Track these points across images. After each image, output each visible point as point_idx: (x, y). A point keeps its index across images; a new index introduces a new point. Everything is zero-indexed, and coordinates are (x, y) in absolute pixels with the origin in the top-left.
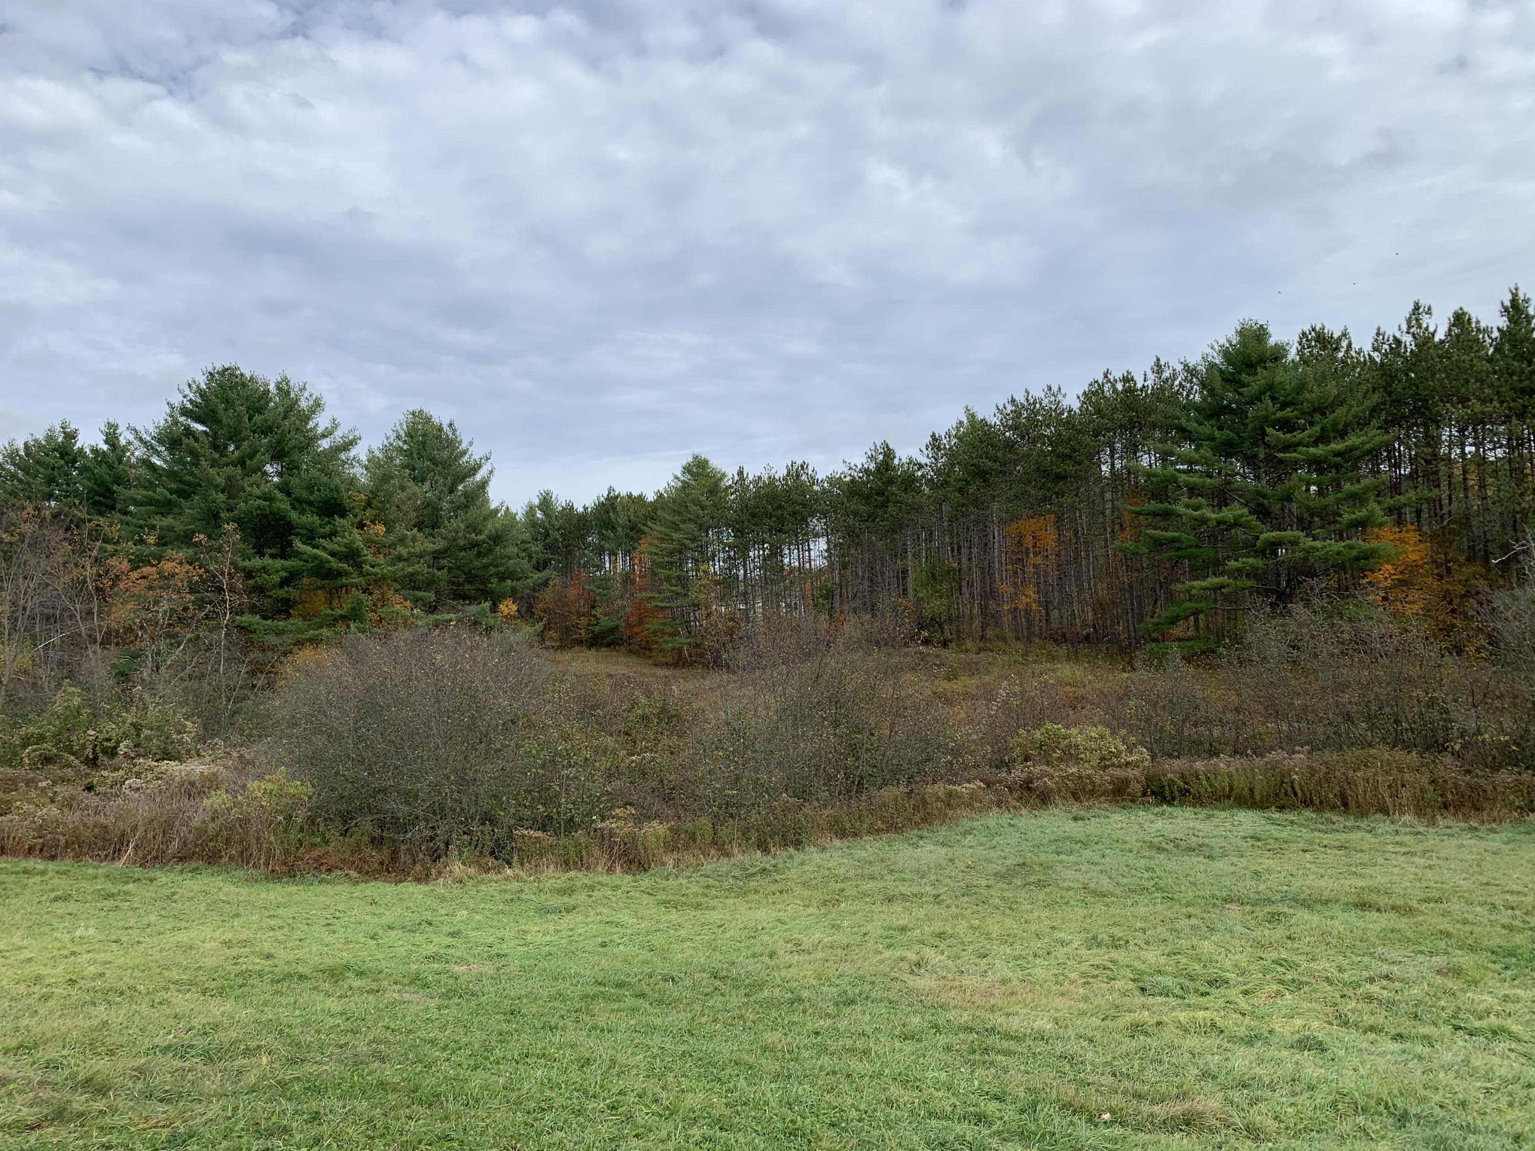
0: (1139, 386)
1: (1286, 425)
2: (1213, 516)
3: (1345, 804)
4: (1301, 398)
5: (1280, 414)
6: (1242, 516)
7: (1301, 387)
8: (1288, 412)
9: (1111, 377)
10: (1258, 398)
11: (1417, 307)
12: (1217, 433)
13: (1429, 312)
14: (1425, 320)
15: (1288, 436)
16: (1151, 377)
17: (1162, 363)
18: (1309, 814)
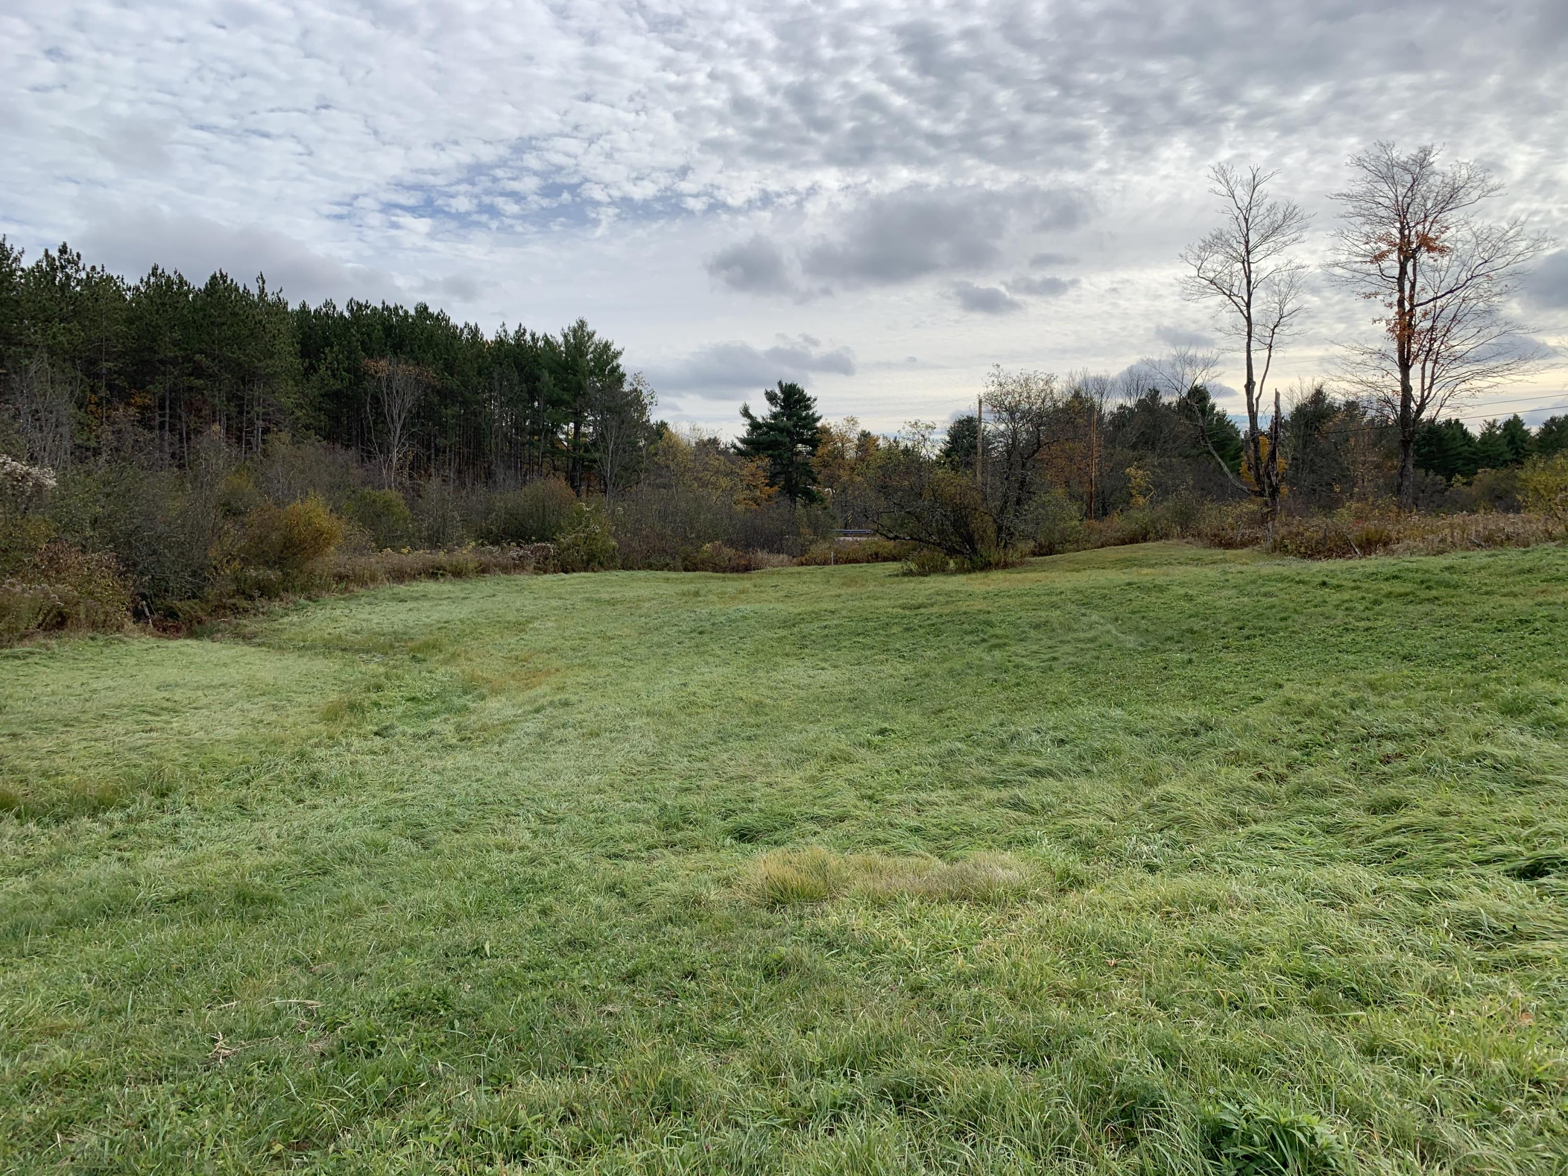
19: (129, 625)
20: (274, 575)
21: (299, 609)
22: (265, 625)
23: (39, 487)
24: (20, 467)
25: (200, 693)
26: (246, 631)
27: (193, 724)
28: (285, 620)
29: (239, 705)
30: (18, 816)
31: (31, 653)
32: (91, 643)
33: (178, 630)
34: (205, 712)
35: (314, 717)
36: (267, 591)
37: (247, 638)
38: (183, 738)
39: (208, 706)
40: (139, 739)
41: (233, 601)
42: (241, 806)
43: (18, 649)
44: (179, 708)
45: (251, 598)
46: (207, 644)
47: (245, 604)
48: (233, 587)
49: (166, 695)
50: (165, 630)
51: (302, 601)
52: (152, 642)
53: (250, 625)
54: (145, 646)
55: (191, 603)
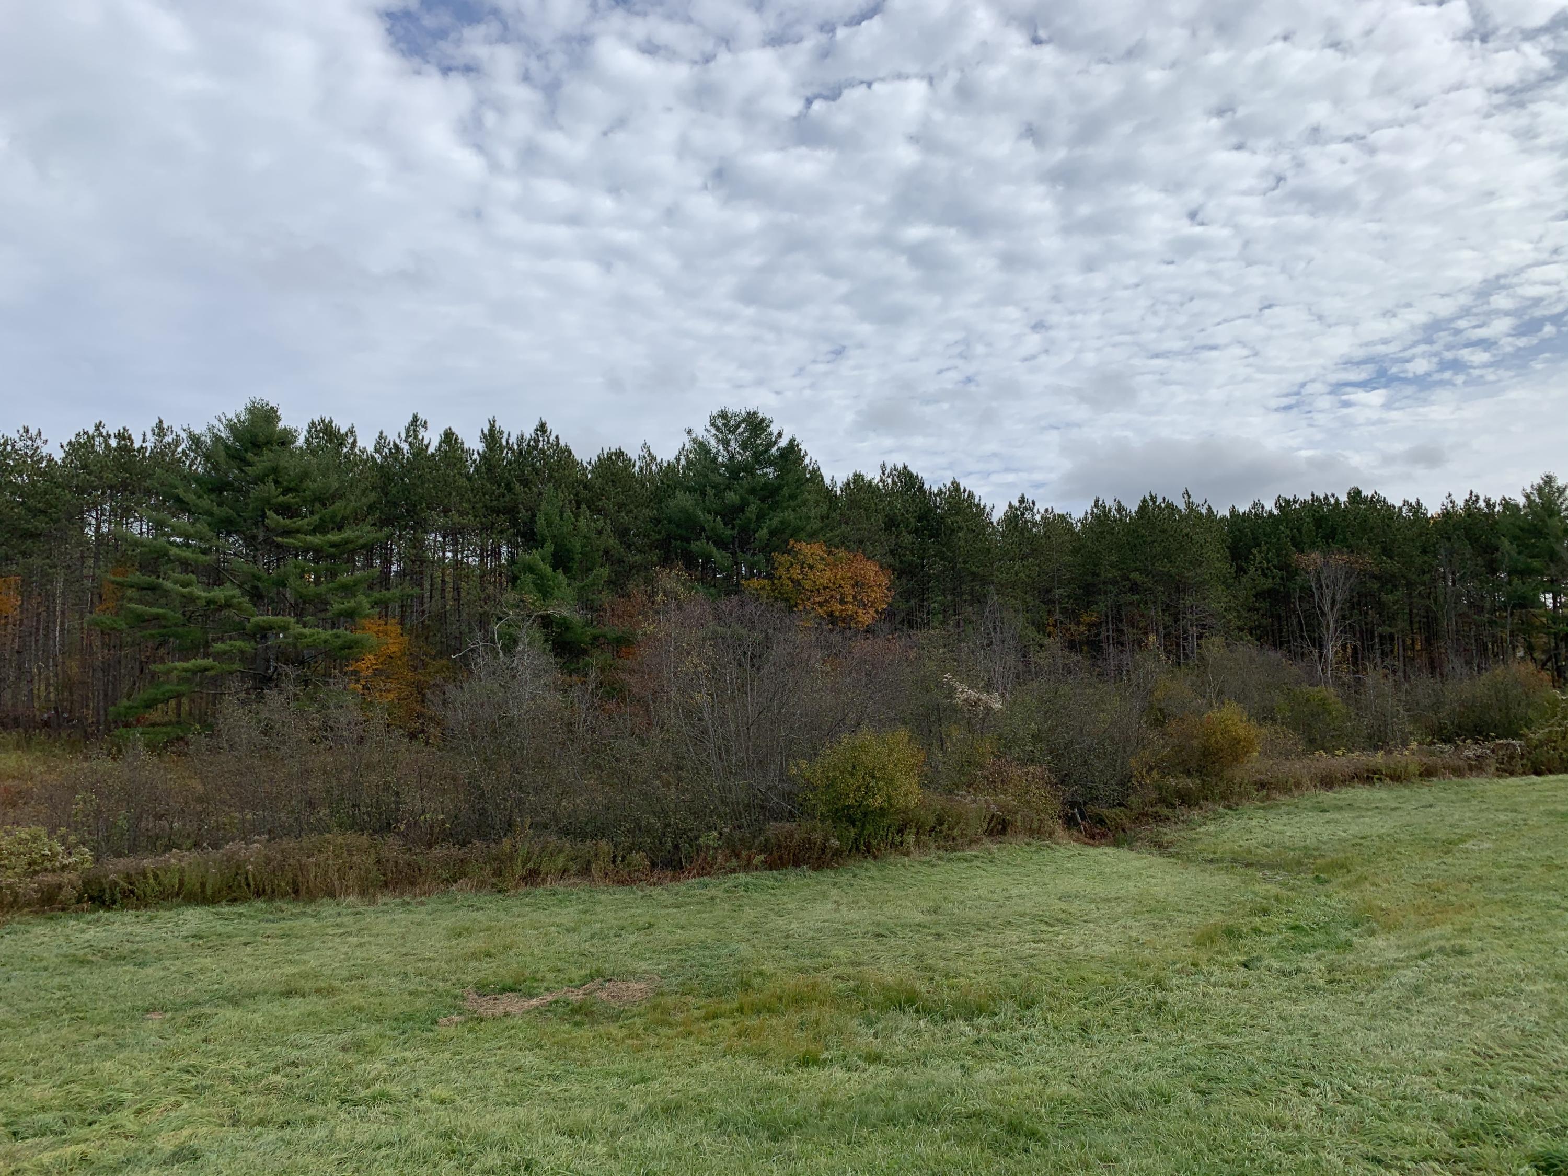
0: (137, 445)
1: (285, 510)
2: (203, 594)
3: (296, 892)
4: (304, 486)
5: (281, 498)
6: (233, 597)
7: (305, 475)
8: (289, 498)
9: (104, 432)
10: (260, 479)
11: (415, 419)
12: (216, 509)
13: (425, 425)
14: (422, 433)
15: (288, 521)
16: (151, 439)
17: (165, 426)
18: (260, 904)
19: (1059, 832)
20: (1192, 783)
21: (1218, 817)
22: (1182, 833)
23: (988, 709)
24: (973, 694)
25: (1093, 906)
26: (1165, 839)
27: (1075, 938)
28: (1202, 830)
29: (1122, 922)
30: (917, 1011)
31: (976, 857)
32: (1027, 848)
33: (1104, 836)
34: (1091, 925)
35: (1189, 939)
36: (1187, 799)
37: (1160, 846)
38: (1064, 951)
39: (1095, 921)
40: (1027, 949)
41: (1154, 809)
42: (1084, 1028)
43: (967, 853)
44: (1071, 920)
45: (1173, 806)
46: (1125, 853)
47: (1166, 811)
48: (1155, 795)
49: (1064, 906)
50: (1093, 837)
51: (1221, 810)
52: (1075, 847)
53: (1170, 833)
54: (1069, 853)
55: (1117, 810)
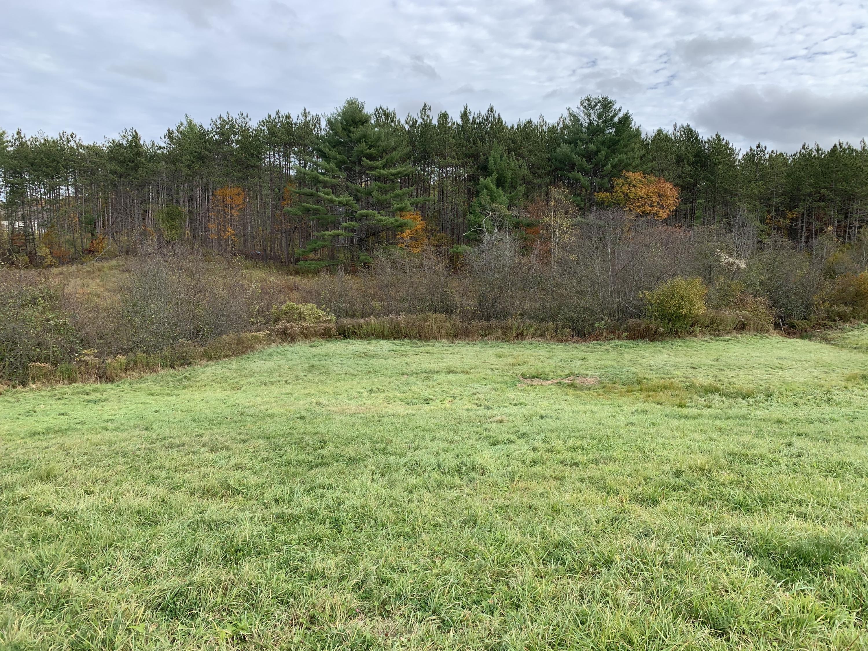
1: (370, 157)
2: (337, 199)
4: (378, 144)
5: (368, 151)
6: (350, 200)
7: (378, 139)
8: (373, 151)
10: (359, 141)
13: (430, 109)
14: (428, 112)
15: (372, 162)
16: (301, 118)
17: (307, 111)
18: (407, 341)
19: (772, 330)
20: (847, 310)
21: (860, 327)
22: (839, 335)
23: (739, 268)
24: (731, 260)
25: (794, 363)
26: (829, 337)
30: (720, 395)
31: (731, 340)
32: (755, 337)
33: (795, 334)
34: (794, 370)
35: (842, 379)
36: (843, 318)
37: (827, 340)
41: (824, 322)
44: (784, 367)
45: (834, 321)
47: (831, 323)
48: (825, 315)
49: (780, 362)
50: (789, 334)
51: (863, 324)
52: (781, 338)
53: (832, 334)
54: (777, 341)
55: (803, 321)
